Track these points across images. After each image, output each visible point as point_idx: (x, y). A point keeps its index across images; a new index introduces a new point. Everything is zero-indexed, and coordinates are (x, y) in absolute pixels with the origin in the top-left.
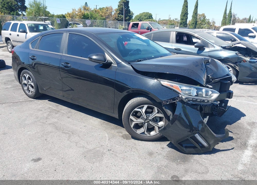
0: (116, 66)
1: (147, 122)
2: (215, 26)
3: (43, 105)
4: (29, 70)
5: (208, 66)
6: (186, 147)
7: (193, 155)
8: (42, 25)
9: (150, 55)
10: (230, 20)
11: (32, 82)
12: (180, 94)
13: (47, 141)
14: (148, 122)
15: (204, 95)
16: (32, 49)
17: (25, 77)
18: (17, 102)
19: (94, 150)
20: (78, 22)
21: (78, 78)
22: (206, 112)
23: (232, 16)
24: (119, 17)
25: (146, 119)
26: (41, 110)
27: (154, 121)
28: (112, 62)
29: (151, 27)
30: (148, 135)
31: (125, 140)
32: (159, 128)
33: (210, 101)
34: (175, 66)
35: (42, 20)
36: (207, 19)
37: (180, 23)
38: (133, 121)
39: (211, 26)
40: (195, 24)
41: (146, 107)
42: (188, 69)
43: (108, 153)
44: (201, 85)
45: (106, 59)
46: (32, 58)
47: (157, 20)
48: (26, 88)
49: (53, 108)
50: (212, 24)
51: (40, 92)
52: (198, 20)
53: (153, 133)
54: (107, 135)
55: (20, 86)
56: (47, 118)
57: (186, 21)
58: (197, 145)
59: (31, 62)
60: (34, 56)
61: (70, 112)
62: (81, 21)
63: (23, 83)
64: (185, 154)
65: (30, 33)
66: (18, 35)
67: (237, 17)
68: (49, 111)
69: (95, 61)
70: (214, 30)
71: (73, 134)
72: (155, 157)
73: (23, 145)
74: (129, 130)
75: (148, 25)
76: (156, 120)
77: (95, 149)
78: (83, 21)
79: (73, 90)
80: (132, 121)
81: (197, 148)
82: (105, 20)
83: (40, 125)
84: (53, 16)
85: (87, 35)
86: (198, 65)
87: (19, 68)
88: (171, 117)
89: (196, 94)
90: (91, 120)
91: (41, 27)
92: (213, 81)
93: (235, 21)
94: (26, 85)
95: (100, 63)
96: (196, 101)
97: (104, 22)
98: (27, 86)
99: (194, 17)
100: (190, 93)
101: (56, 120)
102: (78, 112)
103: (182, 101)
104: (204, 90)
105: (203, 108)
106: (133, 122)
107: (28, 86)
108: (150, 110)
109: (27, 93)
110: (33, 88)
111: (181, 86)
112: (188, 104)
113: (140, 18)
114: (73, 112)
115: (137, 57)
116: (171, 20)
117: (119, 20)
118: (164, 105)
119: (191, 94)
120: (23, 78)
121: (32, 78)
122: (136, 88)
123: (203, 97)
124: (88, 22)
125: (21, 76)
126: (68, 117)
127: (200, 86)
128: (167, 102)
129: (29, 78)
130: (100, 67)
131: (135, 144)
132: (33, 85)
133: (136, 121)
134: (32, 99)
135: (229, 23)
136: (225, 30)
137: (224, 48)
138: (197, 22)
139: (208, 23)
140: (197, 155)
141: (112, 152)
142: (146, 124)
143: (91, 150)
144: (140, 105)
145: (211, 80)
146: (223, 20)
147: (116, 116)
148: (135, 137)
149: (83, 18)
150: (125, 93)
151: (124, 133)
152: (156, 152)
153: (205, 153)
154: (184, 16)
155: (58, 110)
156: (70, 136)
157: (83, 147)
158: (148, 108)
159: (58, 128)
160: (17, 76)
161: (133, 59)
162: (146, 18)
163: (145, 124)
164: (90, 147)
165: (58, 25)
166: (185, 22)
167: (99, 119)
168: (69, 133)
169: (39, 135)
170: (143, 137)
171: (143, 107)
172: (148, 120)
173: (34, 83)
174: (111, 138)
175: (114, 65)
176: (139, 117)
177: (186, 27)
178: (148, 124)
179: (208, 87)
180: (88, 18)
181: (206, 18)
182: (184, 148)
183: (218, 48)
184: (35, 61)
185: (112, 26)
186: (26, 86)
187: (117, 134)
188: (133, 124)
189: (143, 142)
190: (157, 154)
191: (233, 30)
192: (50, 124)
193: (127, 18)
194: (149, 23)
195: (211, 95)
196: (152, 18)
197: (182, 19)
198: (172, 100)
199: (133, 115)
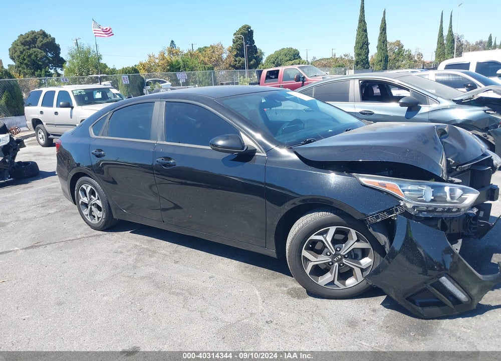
0: (265, 155)
1: (337, 261)
2: (424, 62)
3: (122, 241)
4: (91, 177)
5: (445, 140)
6: (423, 305)
7: (438, 321)
8: (99, 90)
9: (323, 129)
10: (453, 48)
11: (98, 199)
12: (402, 200)
13: (143, 313)
14: (339, 261)
15: (448, 198)
16: (96, 137)
17: (84, 191)
18: (73, 240)
19: (239, 324)
20: (161, 78)
21: (182, 183)
22: (455, 232)
23: (456, 40)
24: (237, 61)
25: (335, 254)
26: (121, 252)
27: (352, 257)
28: (256, 149)
29: (304, 74)
30: (342, 287)
31: (295, 300)
32: (362, 270)
33: (463, 210)
34: (384, 147)
35: (95, 81)
36: (406, 49)
37: (355, 62)
38: (309, 260)
39: (415, 61)
40: (385, 62)
41: (332, 230)
42: (411, 150)
43: (266, 328)
44: (440, 179)
45: (244, 144)
46: (98, 153)
47: (310, 61)
48: (86, 212)
49: (143, 246)
50: (416, 58)
51: (115, 217)
52: (390, 54)
53: (350, 282)
54: (257, 293)
55: (75, 209)
56: (135, 267)
57: (367, 57)
58: (445, 300)
59: (95, 161)
60: (100, 150)
61: (176, 251)
62: (168, 76)
63: (80, 203)
64: (422, 319)
65: (79, 107)
66: (56, 113)
67: (463, 40)
68: (135, 252)
69: (222, 149)
70: (423, 68)
71: (190, 293)
72: (362, 329)
73: (99, 324)
74: (302, 279)
75: (298, 72)
76: (355, 255)
77: (239, 321)
78: (170, 76)
79: (180, 208)
80: (307, 260)
81: (445, 305)
82: (213, 69)
83: (124, 281)
84: (113, 71)
85: (201, 103)
86: (428, 141)
87: (71, 175)
88: (387, 249)
89: (433, 198)
90: (220, 265)
91: (98, 93)
92: (458, 169)
93: (461, 48)
94: (86, 205)
95: (233, 152)
96: (435, 210)
97: (210, 74)
98: (89, 207)
99: (381, 48)
100: (422, 197)
101: (153, 270)
102: (192, 249)
103: (406, 214)
104: (447, 189)
105: (448, 224)
106: (308, 262)
107: (91, 208)
108: (341, 237)
109: (89, 220)
110: (100, 211)
111: (402, 184)
112: (418, 219)
113: (277, 60)
114: (182, 250)
115: (301, 134)
116: (337, 59)
117: (237, 68)
118: (372, 225)
119: (424, 198)
120: (80, 192)
121: (98, 192)
122: (310, 194)
123: (446, 202)
124: (182, 76)
125: (76, 189)
126: (176, 262)
127: (435, 181)
128: (377, 217)
129: (92, 193)
130: (233, 160)
131: (318, 307)
132: (100, 205)
133: (316, 260)
134: (100, 232)
135: (451, 54)
136: (448, 67)
137: (460, 102)
138: (387, 57)
139: (409, 56)
140: (448, 321)
141: (275, 327)
142: (336, 264)
143: (232, 325)
144: (320, 228)
145: (455, 168)
146: (438, 48)
147: (272, 252)
148: (315, 293)
149: (169, 70)
150: (287, 207)
151: (290, 287)
152: (362, 319)
153: (463, 315)
154: (361, 48)
155: (153, 249)
156: (185, 299)
157: (217, 319)
158: (337, 232)
159: (160, 285)
160: (68, 191)
161: (294, 140)
162: (288, 58)
163: (333, 264)
164: (230, 318)
165: (125, 87)
166: (364, 60)
167: (235, 261)
168: (184, 294)
169: (126, 302)
170: (333, 291)
171: (326, 232)
172: (340, 257)
173: (102, 201)
174: (267, 297)
175: (261, 154)
176: (319, 252)
177: (368, 68)
178: (339, 265)
179: (452, 182)
180: (178, 69)
181: (403, 48)
182: (420, 308)
183: (446, 103)
184: (103, 158)
185: (226, 80)
186: (87, 207)
187: (277, 289)
188: (310, 266)
189: (333, 300)
190: (365, 323)
191: (465, 66)
192: (142, 278)
193: (252, 63)
194: (299, 67)
195: (462, 196)
196: (300, 57)
197: (358, 55)
198: (387, 212)
199: (307, 249)
